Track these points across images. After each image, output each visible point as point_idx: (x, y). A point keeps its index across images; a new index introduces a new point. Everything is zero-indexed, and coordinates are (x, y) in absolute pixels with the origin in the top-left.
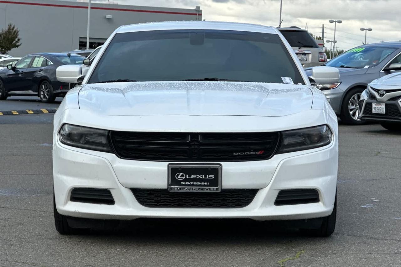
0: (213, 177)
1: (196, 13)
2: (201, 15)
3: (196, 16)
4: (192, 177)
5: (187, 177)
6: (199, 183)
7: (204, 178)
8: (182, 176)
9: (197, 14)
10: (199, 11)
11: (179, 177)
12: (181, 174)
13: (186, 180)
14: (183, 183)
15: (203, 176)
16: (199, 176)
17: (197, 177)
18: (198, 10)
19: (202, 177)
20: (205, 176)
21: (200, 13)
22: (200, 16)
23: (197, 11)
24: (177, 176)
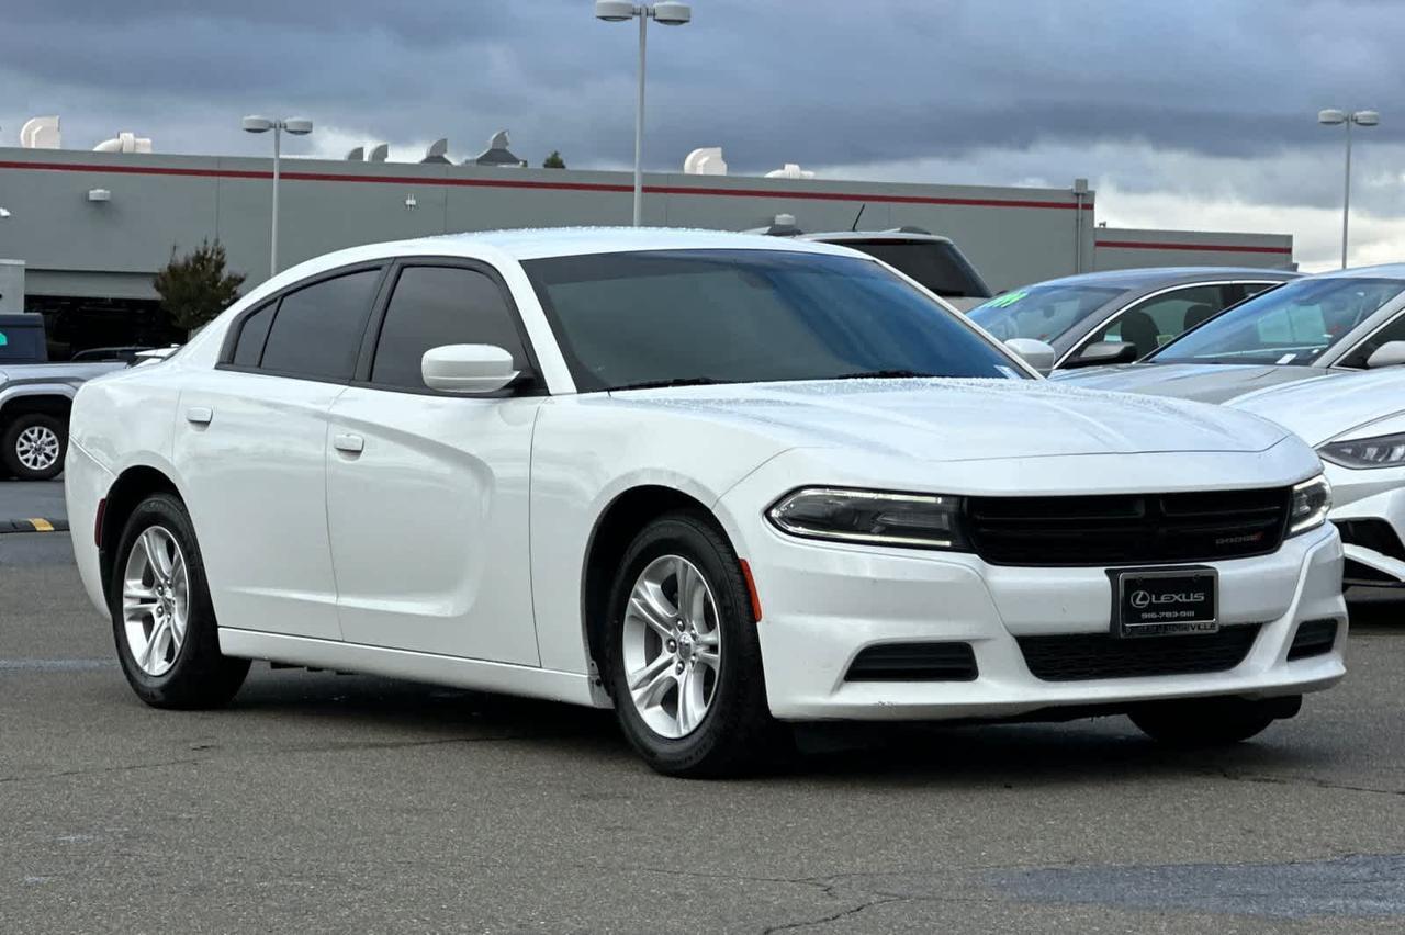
0: (1203, 598)
1: (1073, 201)
2: (1091, 207)
3: (1073, 211)
4: (1163, 599)
5: (1154, 601)
6: (1176, 614)
7: (1185, 600)
8: (1144, 598)
9: (1075, 206)
10: (1083, 195)
11: (1138, 602)
12: (1142, 593)
13: (1151, 608)
14: (1145, 616)
15: (1184, 596)
16: (1177, 598)
17: (1172, 598)
18: (1082, 191)
19: (1181, 597)
20: (1188, 597)
21: (1088, 202)
22: (1087, 212)
23: (1077, 195)
24: (1134, 600)
